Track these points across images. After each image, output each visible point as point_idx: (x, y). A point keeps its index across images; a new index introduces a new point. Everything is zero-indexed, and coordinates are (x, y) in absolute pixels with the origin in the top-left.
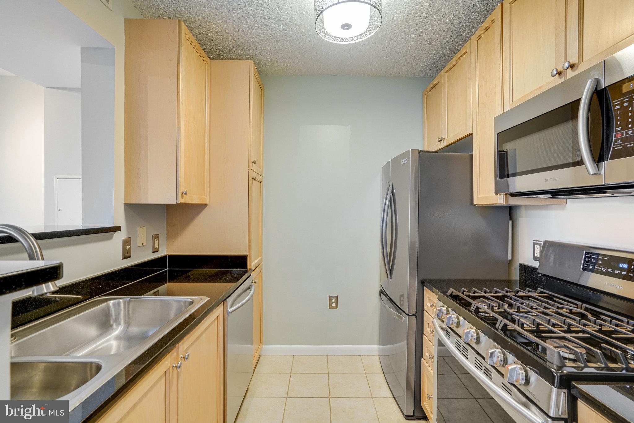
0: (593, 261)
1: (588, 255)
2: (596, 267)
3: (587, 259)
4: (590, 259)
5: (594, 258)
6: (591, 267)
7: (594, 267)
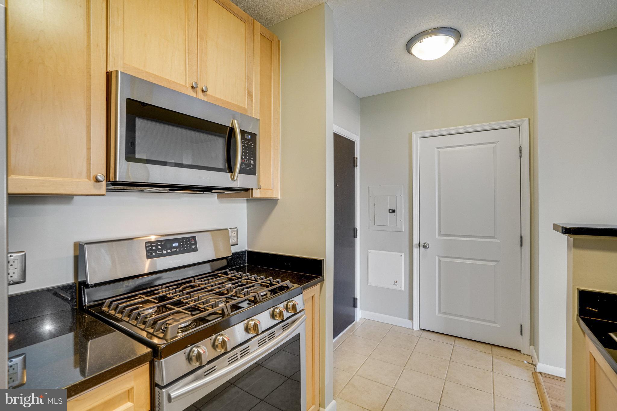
0: (154, 248)
1: (148, 244)
2: (158, 253)
3: (148, 249)
4: (151, 248)
5: (154, 246)
6: (154, 254)
7: (156, 253)
